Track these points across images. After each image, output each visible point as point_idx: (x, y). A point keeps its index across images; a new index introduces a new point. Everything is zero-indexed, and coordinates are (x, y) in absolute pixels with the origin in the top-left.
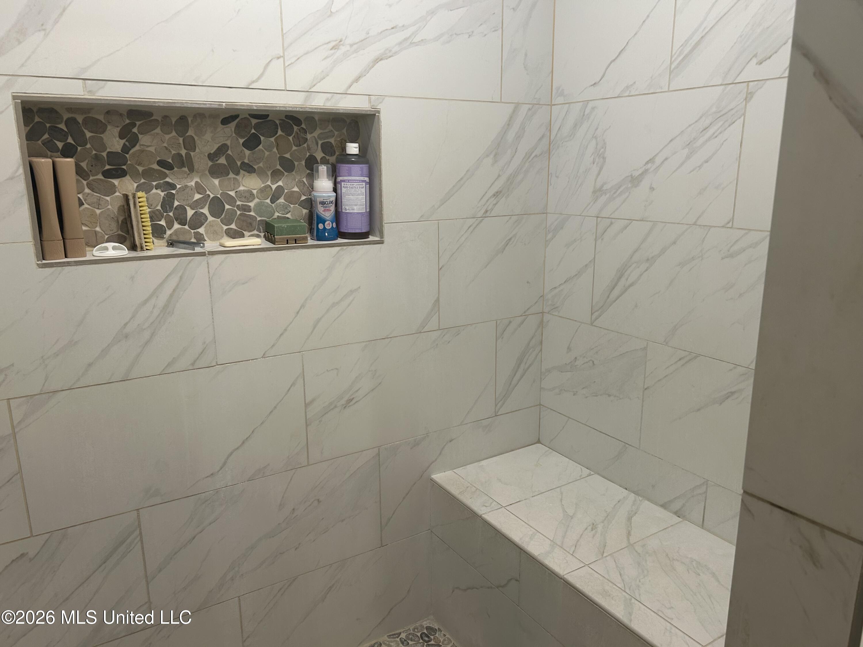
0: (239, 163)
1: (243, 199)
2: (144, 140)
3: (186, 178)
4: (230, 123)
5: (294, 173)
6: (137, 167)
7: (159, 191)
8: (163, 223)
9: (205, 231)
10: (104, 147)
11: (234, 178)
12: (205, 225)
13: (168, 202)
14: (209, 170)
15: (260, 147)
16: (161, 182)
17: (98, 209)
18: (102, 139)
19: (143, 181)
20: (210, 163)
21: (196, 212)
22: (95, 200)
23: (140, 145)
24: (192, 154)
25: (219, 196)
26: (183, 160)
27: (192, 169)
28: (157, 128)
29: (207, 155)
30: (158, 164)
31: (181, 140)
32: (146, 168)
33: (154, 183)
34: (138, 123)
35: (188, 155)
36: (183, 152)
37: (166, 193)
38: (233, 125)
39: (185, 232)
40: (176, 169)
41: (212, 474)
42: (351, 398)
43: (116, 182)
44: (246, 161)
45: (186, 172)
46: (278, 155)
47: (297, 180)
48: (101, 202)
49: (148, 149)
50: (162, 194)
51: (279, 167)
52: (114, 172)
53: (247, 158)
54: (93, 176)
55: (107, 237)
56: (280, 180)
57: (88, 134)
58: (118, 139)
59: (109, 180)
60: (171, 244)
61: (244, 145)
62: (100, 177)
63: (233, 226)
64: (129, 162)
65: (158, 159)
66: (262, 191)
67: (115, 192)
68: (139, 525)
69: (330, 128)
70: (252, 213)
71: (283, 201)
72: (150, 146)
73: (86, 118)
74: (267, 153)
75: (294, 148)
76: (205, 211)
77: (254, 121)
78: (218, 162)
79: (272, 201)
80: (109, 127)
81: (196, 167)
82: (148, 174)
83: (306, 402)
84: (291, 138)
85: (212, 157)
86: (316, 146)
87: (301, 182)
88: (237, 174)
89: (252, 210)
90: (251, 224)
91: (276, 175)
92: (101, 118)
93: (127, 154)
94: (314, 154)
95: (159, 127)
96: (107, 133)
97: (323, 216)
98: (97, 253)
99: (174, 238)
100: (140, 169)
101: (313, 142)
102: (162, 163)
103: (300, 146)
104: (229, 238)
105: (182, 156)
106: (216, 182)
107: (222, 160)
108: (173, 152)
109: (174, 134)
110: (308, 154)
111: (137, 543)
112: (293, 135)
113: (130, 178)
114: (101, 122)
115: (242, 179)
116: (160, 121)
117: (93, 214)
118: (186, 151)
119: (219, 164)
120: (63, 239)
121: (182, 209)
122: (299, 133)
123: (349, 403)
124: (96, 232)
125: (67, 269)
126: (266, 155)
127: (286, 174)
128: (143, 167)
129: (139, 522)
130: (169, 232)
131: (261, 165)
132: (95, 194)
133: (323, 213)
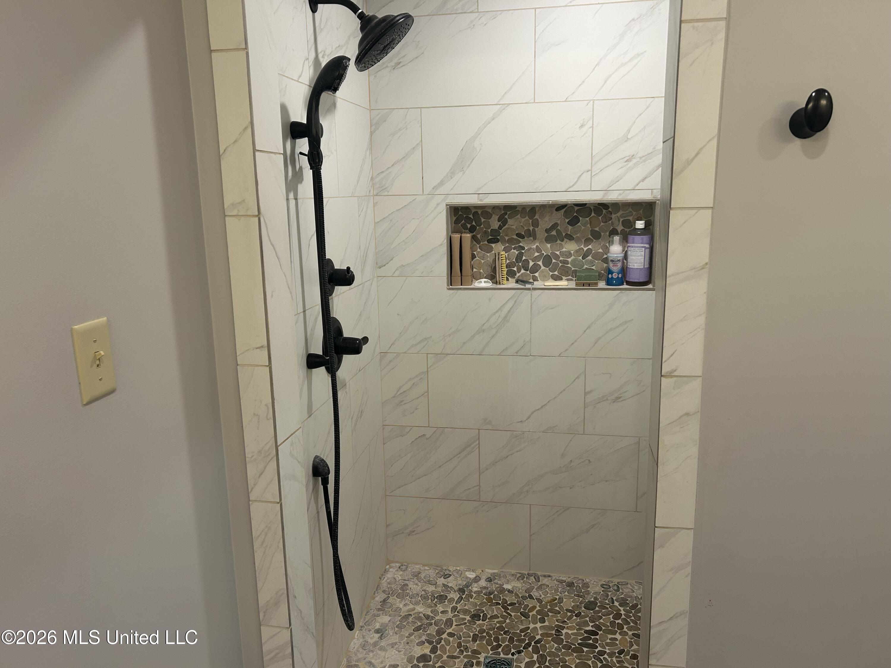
0: (564, 234)
1: (565, 256)
2: (510, 222)
3: (531, 243)
4: (561, 210)
5: (600, 240)
6: (505, 237)
7: (515, 251)
8: (515, 269)
9: (539, 275)
10: (490, 226)
11: (560, 244)
12: (539, 271)
13: (519, 257)
14: (545, 239)
15: (579, 224)
16: (517, 245)
17: (483, 260)
18: (489, 222)
19: (507, 245)
20: (546, 235)
21: (535, 263)
22: (482, 255)
23: (508, 225)
24: (536, 229)
25: (549, 254)
26: (530, 233)
27: (535, 239)
28: (518, 215)
29: (545, 229)
30: (516, 235)
31: (531, 221)
32: (510, 238)
33: (513, 246)
34: (508, 213)
35: (533, 230)
36: (531, 228)
37: (519, 252)
38: (563, 211)
39: (526, 275)
40: (526, 238)
41: (521, 421)
42: (620, 396)
43: (493, 245)
44: (569, 233)
45: (531, 240)
46: (591, 229)
47: (602, 245)
48: (485, 257)
49: (512, 227)
50: (517, 252)
51: (590, 236)
52: (493, 240)
53: (569, 231)
54: (482, 242)
55: (485, 275)
56: (590, 244)
57: (483, 220)
58: (497, 222)
59: (490, 244)
60: (517, 282)
61: (568, 223)
62: (486, 242)
63: (556, 273)
64: (501, 235)
65: (517, 232)
66: (577, 251)
67: (492, 251)
68: (479, 439)
69: (630, 210)
70: (569, 265)
71: (591, 258)
72: (513, 225)
73: (483, 211)
74: (583, 228)
75: (602, 224)
76: (540, 263)
77: (576, 208)
78: (551, 234)
79: (583, 258)
80: (493, 216)
81: (537, 237)
82: (511, 241)
83: (586, 391)
84: (600, 218)
85: (547, 231)
86: (618, 223)
87: (604, 246)
88: (562, 241)
89: (570, 263)
90: (567, 272)
91: (588, 241)
92: (490, 211)
93: (501, 230)
94: (616, 228)
95: (519, 215)
96: (492, 218)
97: (613, 270)
98: (477, 284)
99: (521, 278)
100: (507, 238)
101: (616, 220)
102: (519, 235)
103: (606, 222)
104: (553, 280)
105: (530, 231)
106: (549, 246)
107: (554, 233)
108: (526, 228)
109: (527, 218)
110: (612, 228)
111: (476, 449)
112: (603, 215)
113: (500, 243)
114: (490, 213)
115: (565, 244)
116: (520, 210)
117: (480, 262)
118: (533, 228)
119: (552, 235)
120: (461, 275)
121: (527, 261)
122: (606, 214)
123: (617, 399)
124: (480, 272)
125: (460, 291)
126: (582, 229)
127: (594, 240)
128: (508, 237)
129: (479, 437)
130: (518, 275)
131: (578, 235)
132: (482, 252)
133: (612, 267)
